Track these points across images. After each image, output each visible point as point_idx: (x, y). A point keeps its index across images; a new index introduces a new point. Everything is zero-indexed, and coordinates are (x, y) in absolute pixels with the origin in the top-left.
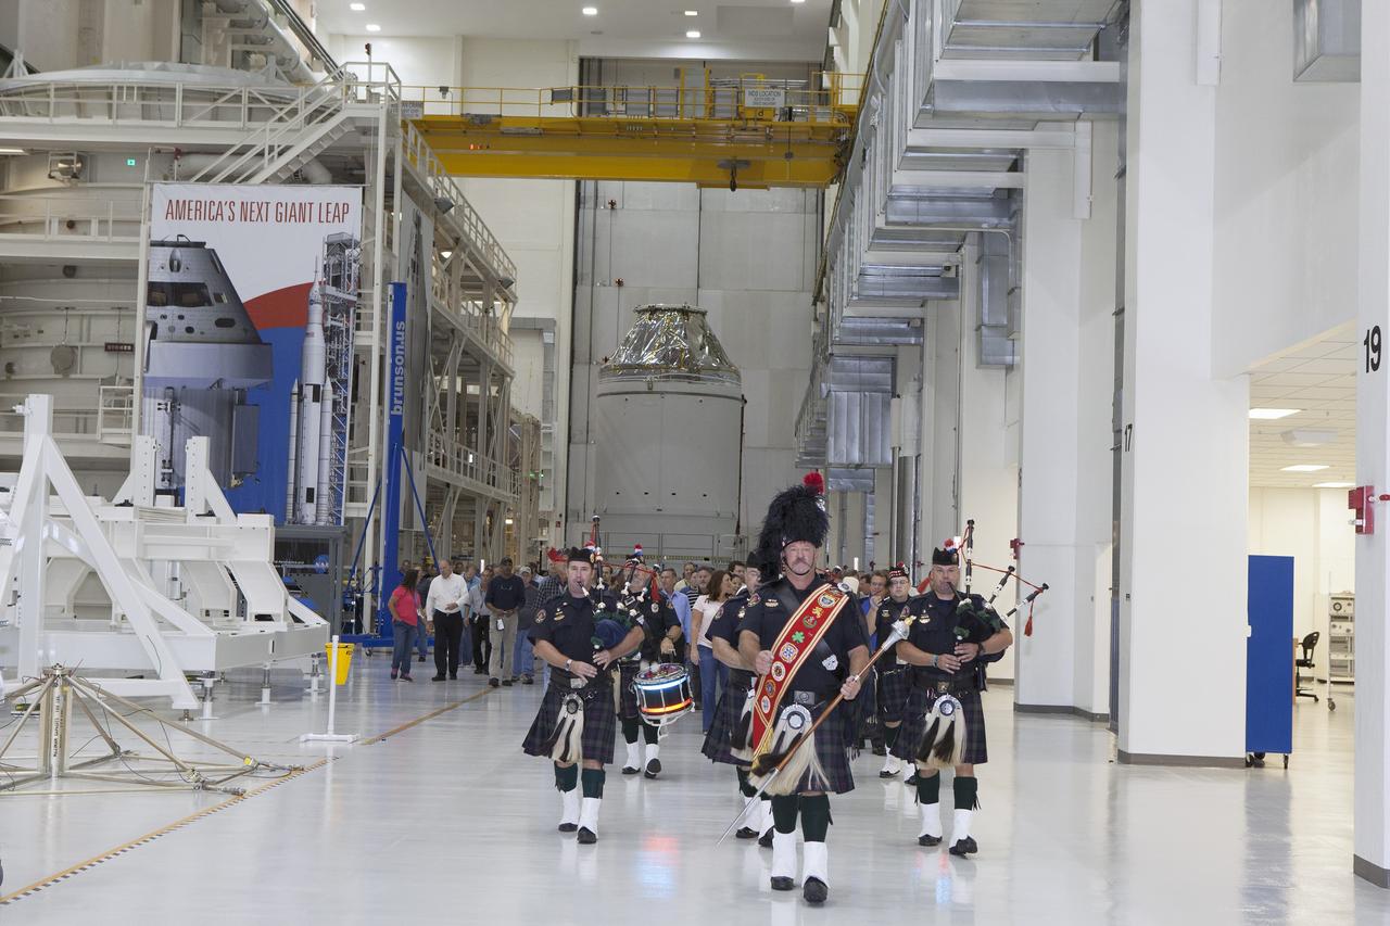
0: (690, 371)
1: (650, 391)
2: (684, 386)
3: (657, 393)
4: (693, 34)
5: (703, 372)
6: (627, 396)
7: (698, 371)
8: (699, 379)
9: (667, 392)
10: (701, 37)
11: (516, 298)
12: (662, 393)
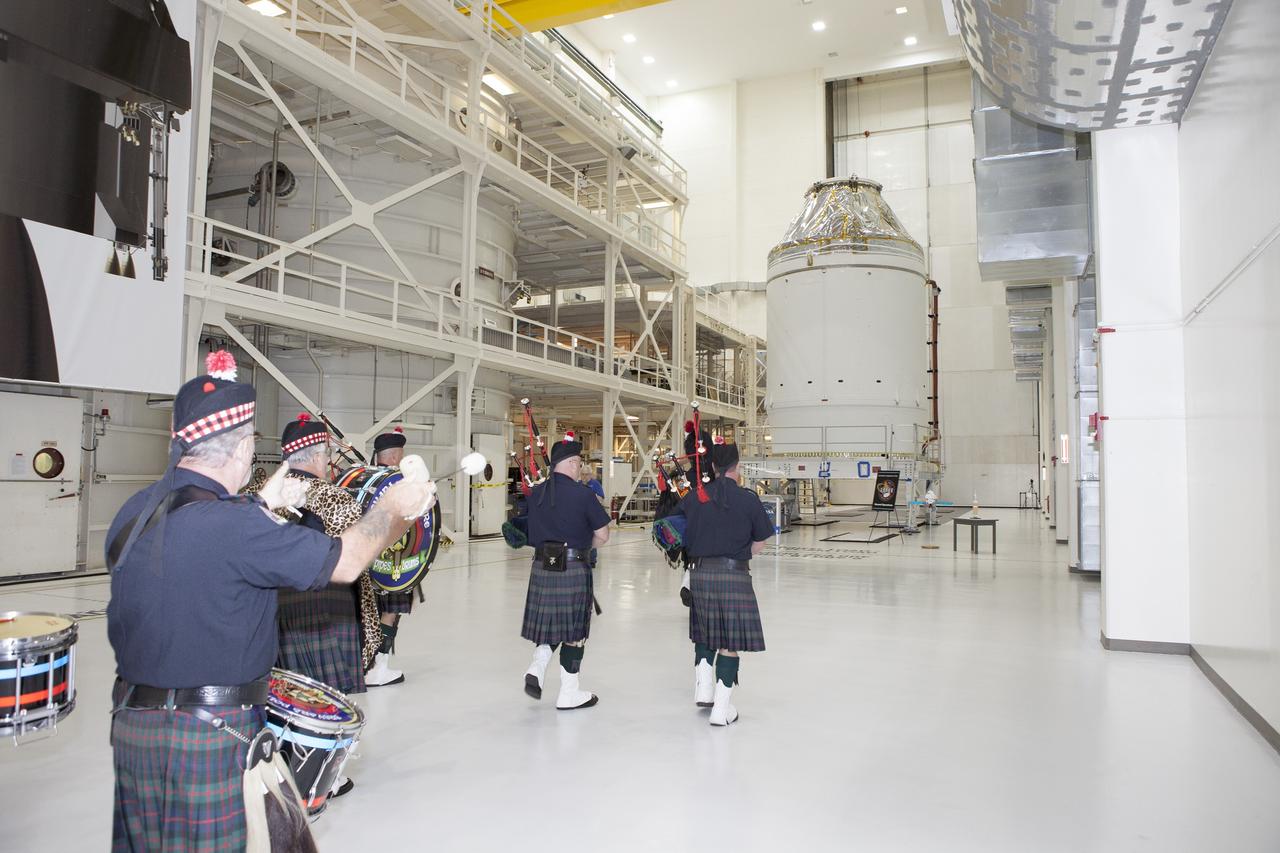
0: (854, 240)
1: (810, 267)
2: (850, 257)
3: (817, 268)
4: (911, 41)
5: (869, 241)
6: (787, 277)
7: (865, 240)
8: (866, 249)
9: (829, 266)
10: (918, 44)
11: (687, 200)
12: (822, 268)
